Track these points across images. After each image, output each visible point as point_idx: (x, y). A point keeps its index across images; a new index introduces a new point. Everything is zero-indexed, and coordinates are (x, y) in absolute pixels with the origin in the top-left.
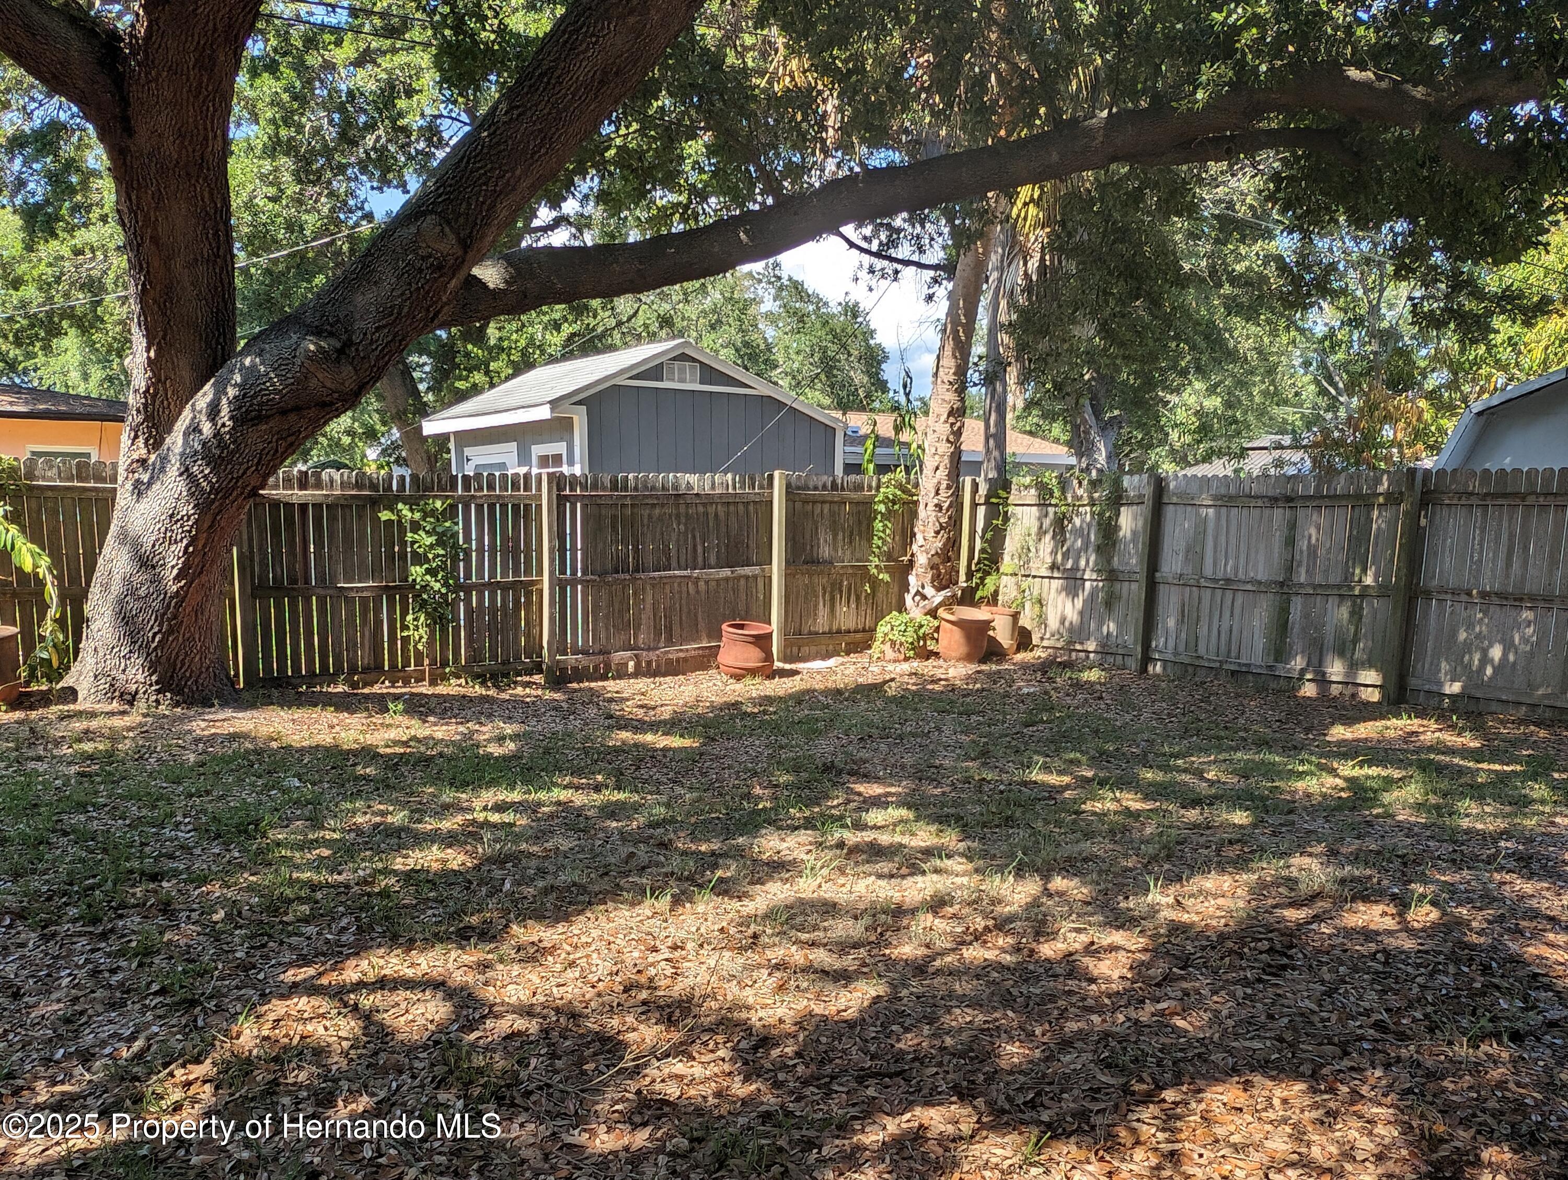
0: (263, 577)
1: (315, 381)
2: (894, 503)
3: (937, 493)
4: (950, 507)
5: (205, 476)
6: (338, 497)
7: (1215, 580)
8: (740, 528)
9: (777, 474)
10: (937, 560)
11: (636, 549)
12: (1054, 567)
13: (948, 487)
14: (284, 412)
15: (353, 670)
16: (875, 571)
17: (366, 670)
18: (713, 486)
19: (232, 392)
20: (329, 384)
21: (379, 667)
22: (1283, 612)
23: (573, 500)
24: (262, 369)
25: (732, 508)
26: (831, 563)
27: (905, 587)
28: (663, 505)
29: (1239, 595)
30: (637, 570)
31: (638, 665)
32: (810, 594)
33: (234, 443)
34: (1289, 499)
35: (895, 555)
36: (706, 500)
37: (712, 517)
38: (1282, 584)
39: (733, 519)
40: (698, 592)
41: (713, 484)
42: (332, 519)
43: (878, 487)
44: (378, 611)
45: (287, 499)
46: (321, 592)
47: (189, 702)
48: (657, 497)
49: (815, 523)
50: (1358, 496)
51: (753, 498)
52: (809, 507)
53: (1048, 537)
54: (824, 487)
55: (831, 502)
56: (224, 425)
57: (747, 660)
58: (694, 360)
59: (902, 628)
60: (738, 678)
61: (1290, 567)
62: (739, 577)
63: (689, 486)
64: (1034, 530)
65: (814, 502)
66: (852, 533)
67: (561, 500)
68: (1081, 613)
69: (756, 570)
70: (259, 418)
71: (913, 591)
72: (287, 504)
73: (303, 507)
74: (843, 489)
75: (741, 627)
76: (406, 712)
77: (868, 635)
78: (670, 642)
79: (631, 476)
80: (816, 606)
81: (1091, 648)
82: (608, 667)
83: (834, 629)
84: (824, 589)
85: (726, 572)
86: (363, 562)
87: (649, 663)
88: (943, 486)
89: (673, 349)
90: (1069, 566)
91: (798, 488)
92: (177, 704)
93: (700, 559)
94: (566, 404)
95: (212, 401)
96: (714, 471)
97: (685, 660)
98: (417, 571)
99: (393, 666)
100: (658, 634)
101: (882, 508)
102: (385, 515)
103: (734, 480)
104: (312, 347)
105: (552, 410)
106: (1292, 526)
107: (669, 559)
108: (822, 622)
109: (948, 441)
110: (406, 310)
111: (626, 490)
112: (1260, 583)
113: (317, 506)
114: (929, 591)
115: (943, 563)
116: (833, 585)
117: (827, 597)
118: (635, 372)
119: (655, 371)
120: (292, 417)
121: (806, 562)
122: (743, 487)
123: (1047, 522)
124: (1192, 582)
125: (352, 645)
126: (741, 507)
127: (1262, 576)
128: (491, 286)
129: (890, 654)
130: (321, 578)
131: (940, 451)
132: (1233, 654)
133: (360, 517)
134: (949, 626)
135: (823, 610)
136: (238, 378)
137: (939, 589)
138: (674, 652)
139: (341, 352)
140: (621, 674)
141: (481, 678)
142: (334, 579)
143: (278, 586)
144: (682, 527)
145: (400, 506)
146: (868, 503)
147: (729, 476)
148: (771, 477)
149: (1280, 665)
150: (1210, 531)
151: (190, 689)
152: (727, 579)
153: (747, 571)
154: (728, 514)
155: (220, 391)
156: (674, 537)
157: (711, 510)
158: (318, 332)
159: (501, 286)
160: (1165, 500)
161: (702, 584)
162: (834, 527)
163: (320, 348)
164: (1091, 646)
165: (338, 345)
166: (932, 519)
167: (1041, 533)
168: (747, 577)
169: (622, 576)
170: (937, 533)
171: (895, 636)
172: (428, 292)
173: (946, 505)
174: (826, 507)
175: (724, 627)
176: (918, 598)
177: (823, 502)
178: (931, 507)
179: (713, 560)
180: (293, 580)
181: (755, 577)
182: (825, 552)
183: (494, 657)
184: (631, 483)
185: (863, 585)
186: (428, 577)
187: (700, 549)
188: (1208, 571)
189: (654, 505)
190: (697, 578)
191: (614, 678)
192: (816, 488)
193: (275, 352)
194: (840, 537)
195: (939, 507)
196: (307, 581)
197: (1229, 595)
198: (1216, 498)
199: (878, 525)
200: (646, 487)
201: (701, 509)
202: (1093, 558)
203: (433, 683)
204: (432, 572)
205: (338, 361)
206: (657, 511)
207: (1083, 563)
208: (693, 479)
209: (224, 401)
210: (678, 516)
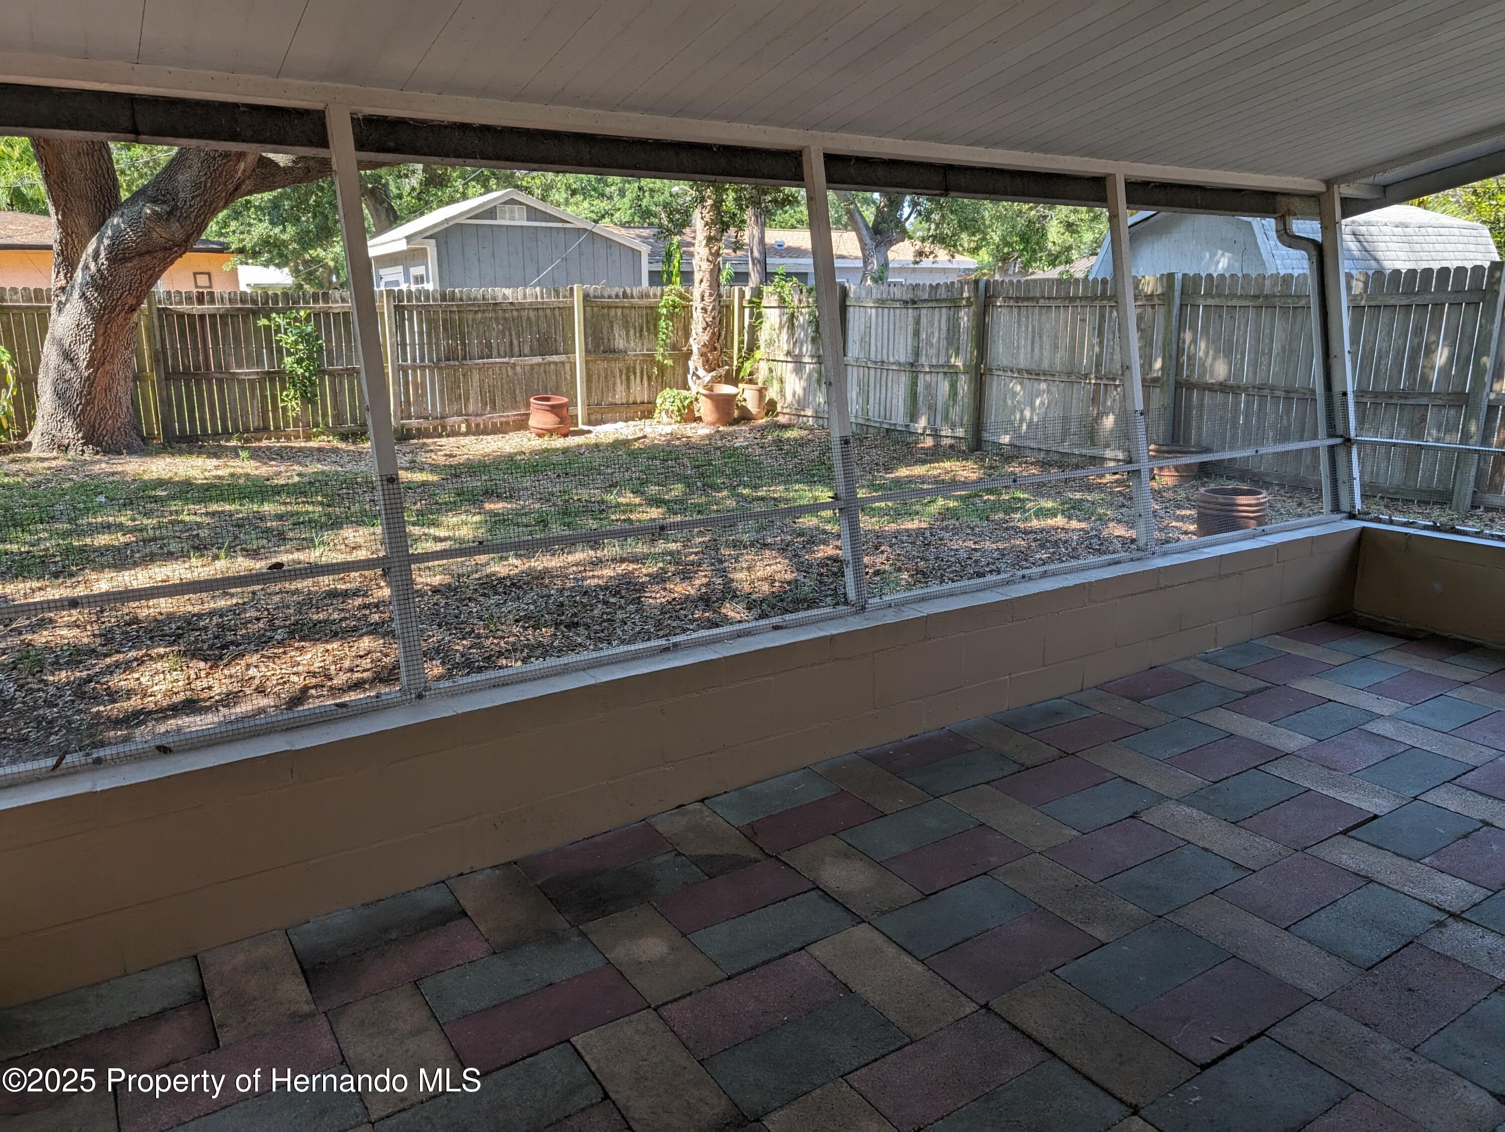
0: (175, 366)
1: (155, 233)
2: (675, 307)
3: (703, 300)
4: (713, 309)
5: (95, 299)
6: (227, 310)
7: (875, 362)
8: (549, 327)
9: (575, 287)
10: (704, 350)
11: (463, 344)
12: (788, 353)
13: (711, 295)
14: (141, 255)
15: (247, 430)
16: (660, 358)
17: (257, 430)
18: (525, 297)
19: (106, 242)
20: (164, 235)
21: (266, 428)
22: (914, 384)
23: (410, 309)
24: (123, 226)
25: (541, 312)
26: (626, 352)
27: (686, 370)
28: (484, 311)
29: (890, 372)
30: (465, 358)
31: (469, 426)
32: (608, 376)
33: (111, 275)
34: (914, 302)
35: (679, 346)
36: (519, 307)
37: (524, 319)
38: (912, 365)
39: (542, 319)
40: (516, 374)
41: (525, 295)
42: (224, 325)
43: (662, 295)
44: (263, 390)
45: (189, 312)
46: (218, 375)
47: (106, 452)
48: (479, 306)
49: (611, 322)
50: (953, 300)
51: (556, 305)
52: (605, 311)
53: (785, 330)
54: (617, 296)
55: (623, 307)
56: (103, 264)
57: (546, 423)
58: (521, 203)
59: (672, 400)
60: (540, 436)
61: (917, 353)
62: (550, 363)
63: (505, 297)
64: (777, 326)
65: (609, 307)
66: (641, 330)
67: (399, 309)
68: (804, 389)
69: (563, 358)
70: (125, 260)
71: (691, 372)
72: (189, 315)
73: (202, 317)
74: (632, 297)
75: (548, 399)
76: (251, 457)
77: (650, 406)
78: (494, 409)
79: (457, 290)
80: (614, 385)
81: (810, 414)
82: (444, 427)
83: (631, 401)
84: (621, 371)
85: (538, 360)
86: (249, 354)
87: (478, 425)
88: (707, 294)
89: (502, 196)
90: (797, 352)
91: (595, 297)
92: (97, 453)
93: (516, 350)
94: (419, 239)
95: (96, 248)
96: (525, 286)
97: (507, 423)
98: (288, 360)
99: (277, 428)
100: (485, 404)
101: (664, 311)
102: (263, 322)
103: (542, 292)
104: (148, 211)
105: (408, 243)
106: (917, 322)
107: (491, 351)
108: (620, 396)
109: (708, 260)
110: (209, 184)
111: (453, 299)
112: (900, 364)
113: (213, 316)
114: (701, 372)
115: (710, 351)
116: (628, 369)
117: (624, 376)
118: (473, 214)
119: (490, 212)
120: (147, 258)
121: (605, 352)
122: (549, 296)
123: (785, 318)
124: (864, 364)
125: (245, 414)
126: (548, 311)
127: (902, 359)
128: (282, 165)
129: (665, 419)
130: (218, 366)
131: (703, 268)
132: (888, 417)
133: (245, 323)
134: (704, 398)
135: (620, 388)
136: (110, 233)
137: (709, 371)
138: (497, 418)
139: (170, 213)
140: (455, 433)
141: (344, 437)
142: (227, 366)
143: (186, 372)
144: (500, 327)
145: (274, 315)
146: (653, 308)
147: (538, 289)
148: (572, 289)
149: (912, 424)
150: (873, 327)
151: (107, 442)
152: (539, 365)
153: (555, 358)
154: (538, 318)
155: (100, 241)
156: (494, 334)
157: (524, 314)
158: (154, 201)
159: (290, 165)
160: (848, 303)
161: (518, 369)
162: (626, 326)
163: (154, 212)
164: (809, 412)
165: (168, 209)
166: (701, 319)
167: (781, 327)
168: (556, 363)
169: (452, 363)
170: (705, 329)
171: (667, 405)
172: (222, 173)
173: (710, 308)
174: (619, 311)
175: (532, 400)
176: (694, 378)
177: (617, 307)
178: (699, 310)
179: (527, 350)
180: (197, 368)
181: (563, 363)
182: (620, 343)
183: (354, 420)
184: (458, 295)
185: (652, 368)
186: (295, 365)
187: (515, 343)
188: (873, 357)
189: (476, 312)
190: (514, 364)
191: (448, 436)
192: (610, 297)
193: (130, 215)
194: (632, 332)
195: (704, 310)
196: (208, 367)
197: (885, 372)
198: (877, 301)
199: (662, 324)
200: (470, 299)
201: (515, 313)
202: (810, 347)
203: (308, 438)
204: (299, 361)
205: (168, 220)
206: (479, 315)
207: (804, 350)
208: (508, 292)
209: (102, 248)
210: (496, 319)
